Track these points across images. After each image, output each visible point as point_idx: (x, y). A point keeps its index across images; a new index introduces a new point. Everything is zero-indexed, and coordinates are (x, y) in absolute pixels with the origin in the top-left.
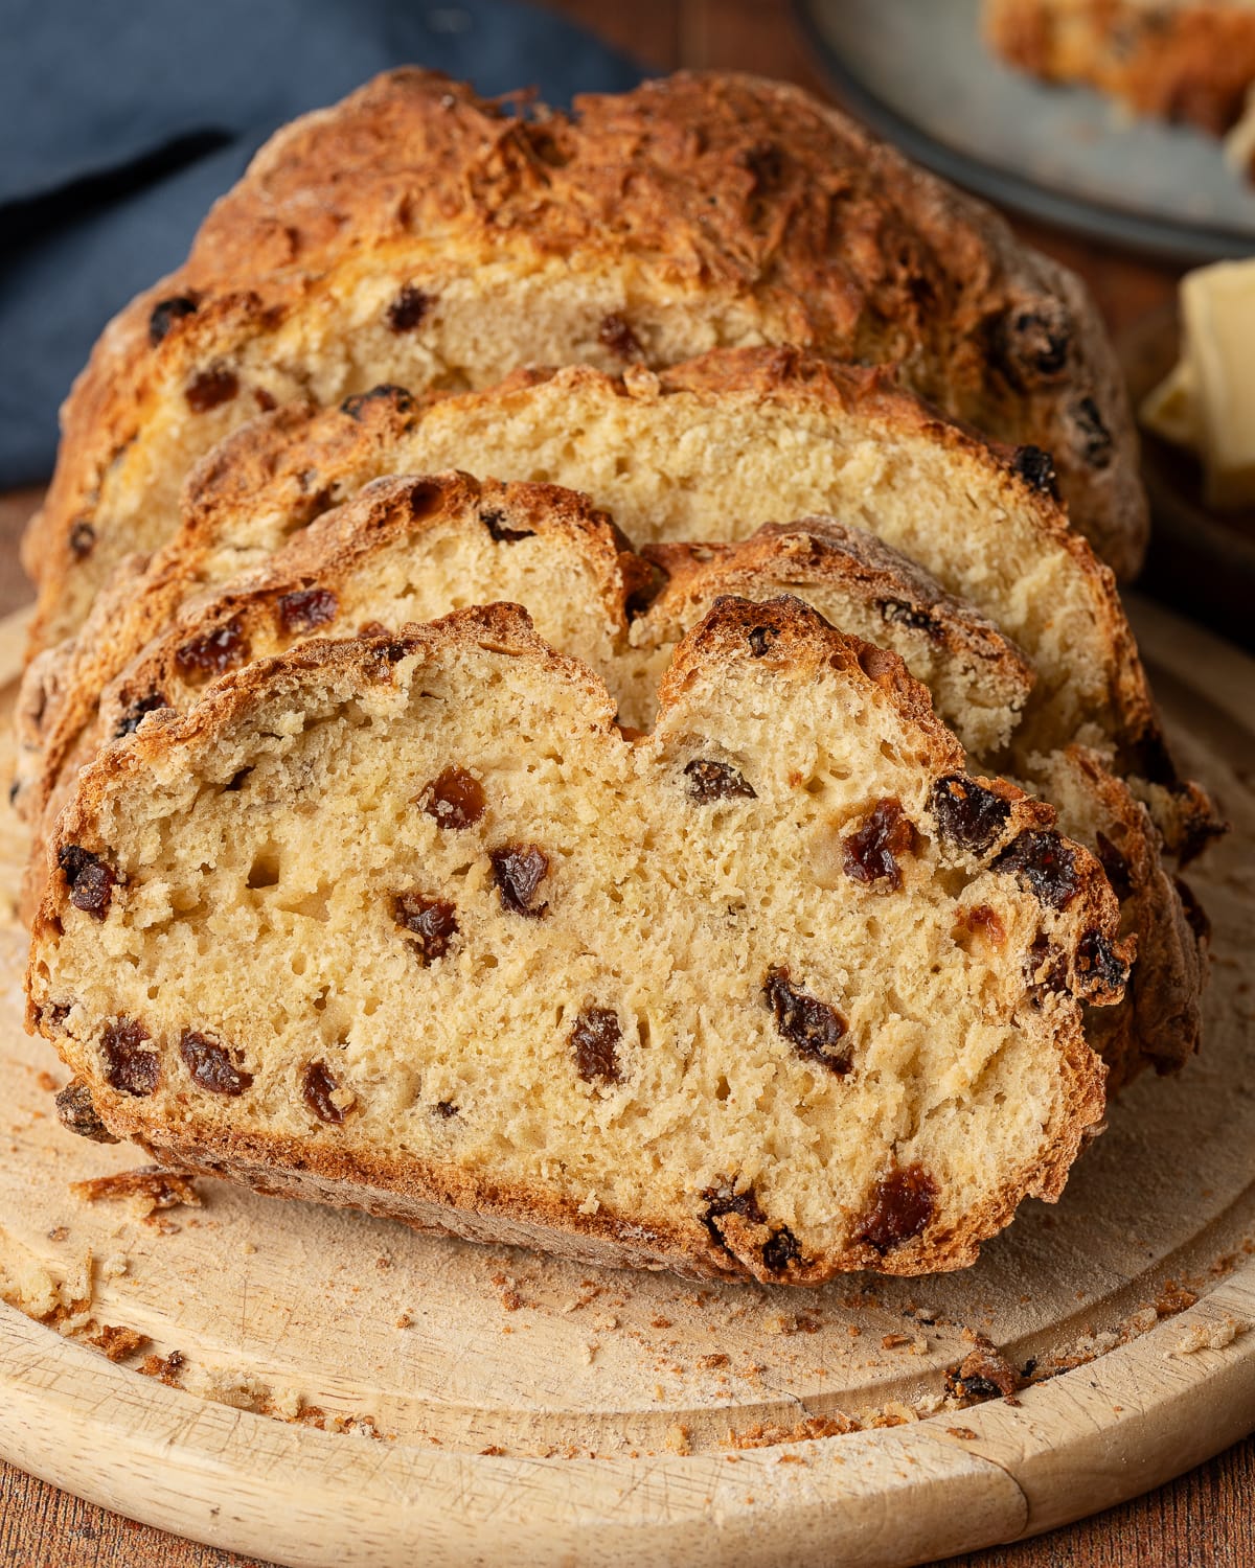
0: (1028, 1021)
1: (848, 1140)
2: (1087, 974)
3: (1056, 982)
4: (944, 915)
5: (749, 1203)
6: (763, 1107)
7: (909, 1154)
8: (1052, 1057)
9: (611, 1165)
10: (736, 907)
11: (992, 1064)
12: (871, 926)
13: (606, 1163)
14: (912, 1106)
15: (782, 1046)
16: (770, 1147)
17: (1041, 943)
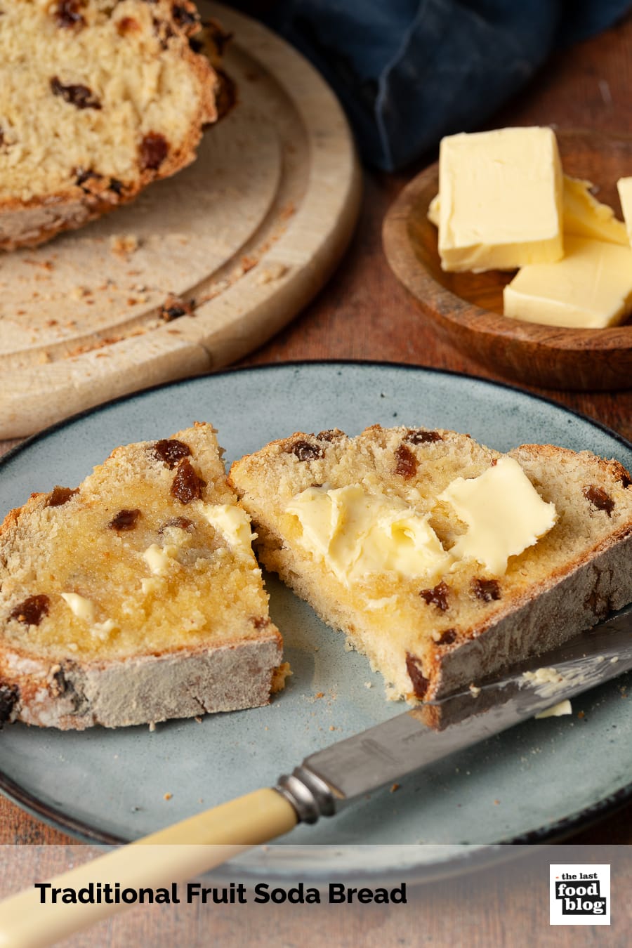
0: (166, 56)
1: (118, 134)
2: (180, 25)
3: (169, 33)
4: (110, 28)
5: (91, 173)
6: (77, 133)
7: (145, 129)
8: (183, 65)
9: (27, 177)
10: (22, 60)
11: (160, 79)
12: (83, 46)
13: (24, 178)
14: (135, 110)
15: (71, 108)
16: (89, 149)
17: (156, 22)
